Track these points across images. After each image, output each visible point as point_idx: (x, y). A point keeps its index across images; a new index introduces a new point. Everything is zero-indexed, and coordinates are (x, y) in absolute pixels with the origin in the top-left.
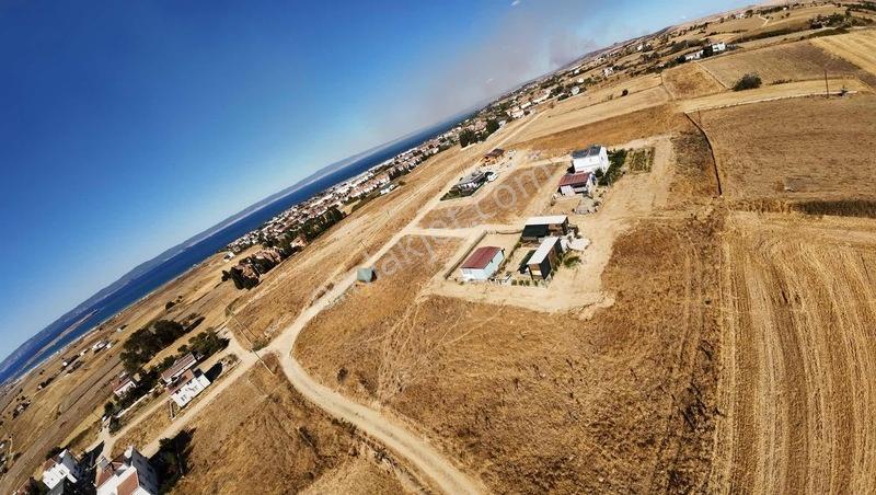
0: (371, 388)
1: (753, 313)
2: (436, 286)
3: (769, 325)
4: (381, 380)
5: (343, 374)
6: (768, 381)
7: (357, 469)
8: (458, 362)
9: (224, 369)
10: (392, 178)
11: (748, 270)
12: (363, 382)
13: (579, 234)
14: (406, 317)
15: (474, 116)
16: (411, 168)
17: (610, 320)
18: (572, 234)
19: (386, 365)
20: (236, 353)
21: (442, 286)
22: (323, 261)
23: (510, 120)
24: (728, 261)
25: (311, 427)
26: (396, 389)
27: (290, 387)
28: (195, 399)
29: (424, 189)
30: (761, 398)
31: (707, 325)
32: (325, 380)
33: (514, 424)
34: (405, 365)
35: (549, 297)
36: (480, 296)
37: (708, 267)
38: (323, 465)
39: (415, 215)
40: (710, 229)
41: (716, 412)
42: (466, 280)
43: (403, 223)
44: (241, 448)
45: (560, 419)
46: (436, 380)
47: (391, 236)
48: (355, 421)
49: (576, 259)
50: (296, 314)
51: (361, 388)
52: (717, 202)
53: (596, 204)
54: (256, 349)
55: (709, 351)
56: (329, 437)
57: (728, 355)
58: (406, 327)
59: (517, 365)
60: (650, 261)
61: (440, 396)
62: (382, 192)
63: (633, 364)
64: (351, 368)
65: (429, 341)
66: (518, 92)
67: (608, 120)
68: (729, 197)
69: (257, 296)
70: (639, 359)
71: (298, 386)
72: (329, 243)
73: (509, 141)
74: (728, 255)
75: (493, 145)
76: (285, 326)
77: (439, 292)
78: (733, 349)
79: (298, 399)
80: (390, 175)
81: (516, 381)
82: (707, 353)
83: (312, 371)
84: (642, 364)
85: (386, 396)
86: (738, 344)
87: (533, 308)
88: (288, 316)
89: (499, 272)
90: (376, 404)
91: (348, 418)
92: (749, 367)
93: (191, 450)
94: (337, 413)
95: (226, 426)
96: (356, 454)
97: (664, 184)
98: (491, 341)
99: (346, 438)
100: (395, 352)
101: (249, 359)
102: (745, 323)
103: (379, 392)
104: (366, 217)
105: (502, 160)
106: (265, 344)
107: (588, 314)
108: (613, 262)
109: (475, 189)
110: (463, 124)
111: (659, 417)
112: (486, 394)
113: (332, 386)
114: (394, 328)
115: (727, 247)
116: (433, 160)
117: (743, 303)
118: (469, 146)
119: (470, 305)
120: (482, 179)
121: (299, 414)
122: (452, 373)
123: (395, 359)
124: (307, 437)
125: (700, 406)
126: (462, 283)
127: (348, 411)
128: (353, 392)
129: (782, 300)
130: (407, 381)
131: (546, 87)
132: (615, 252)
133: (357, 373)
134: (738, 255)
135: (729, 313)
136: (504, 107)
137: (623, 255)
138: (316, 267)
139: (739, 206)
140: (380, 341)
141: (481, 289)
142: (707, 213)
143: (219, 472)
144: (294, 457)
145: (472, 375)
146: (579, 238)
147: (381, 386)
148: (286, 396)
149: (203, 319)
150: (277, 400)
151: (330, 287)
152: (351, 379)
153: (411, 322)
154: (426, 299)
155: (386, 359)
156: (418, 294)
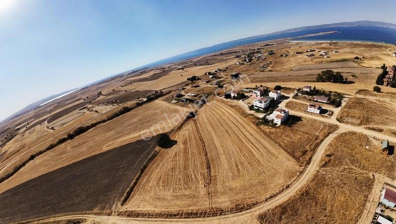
5: (329, 156)
7: (297, 168)
9: (326, 114)
12: (326, 163)
20: (335, 113)
25: (308, 153)
27: (322, 141)
28: (312, 113)
32: (326, 151)
38: (298, 158)
44: (299, 137)
48: (311, 164)
51: (323, 163)
54: (338, 120)
56: (305, 158)
64: (332, 157)
71: (323, 143)
79: (318, 145)
88: (358, 122)
91: (312, 162)
93: (296, 123)
94: (314, 158)
95: (305, 128)
96: (301, 166)
99: (305, 162)
101: (333, 120)
106: (340, 122)
113: (324, 153)
121: (312, 148)
124: (305, 153)
127: (315, 161)
128: (321, 161)
133: (330, 159)
144: (299, 151)
148: (318, 141)
149: (353, 83)
150: (317, 139)
151: (381, 131)
152: (327, 159)
153: (358, 174)
154: (372, 177)
155: (337, 169)
156: (376, 173)
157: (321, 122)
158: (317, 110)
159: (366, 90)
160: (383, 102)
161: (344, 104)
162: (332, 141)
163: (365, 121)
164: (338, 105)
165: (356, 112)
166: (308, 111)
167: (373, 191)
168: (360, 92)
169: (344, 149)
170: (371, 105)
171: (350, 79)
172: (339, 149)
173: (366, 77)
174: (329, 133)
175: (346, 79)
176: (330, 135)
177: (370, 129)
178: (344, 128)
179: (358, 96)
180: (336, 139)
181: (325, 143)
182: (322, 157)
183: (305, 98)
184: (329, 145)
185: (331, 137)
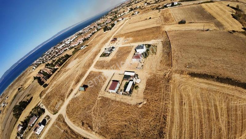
0: (91, 128)
1: (175, 107)
2: (102, 93)
3: (178, 111)
4: (93, 125)
5: (83, 124)
6: (176, 126)
8: (111, 120)
9: (47, 121)
10: (83, 41)
11: (175, 94)
12: (89, 126)
13: (138, 77)
14: (96, 104)
15: (107, 14)
16: (89, 38)
17: (145, 108)
18: (136, 77)
19: (94, 121)
20: (48, 115)
21: (104, 93)
22: (67, 78)
23: (118, 21)
24: (171, 91)
26: (98, 128)
27: (69, 128)
28: (42, 132)
29: (94, 50)
30: (174, 130)
31: (165, 111)
32: (79, 126)
33: (126, 137)
34: (99, 121)
35: (131, 100)
36: (115, 98)
37: (167, 92)
39: (92, 62)
40: (169, 80)
41: (165, 134)
42: (110, 92)
43: (89, 65)
45: (135, 135)
46: (107, 125)
47: (87, 71)
49: (137, 86)
50: (63, 101)
51: (89, 128)
52: (171, 70)
53: (142, 66)
54: (55, 114)
55: (165, 118)
57: (168, 119)
58: (97, 108)
59: (125, 121)
60: (155, 89)
61: (109, 130)
62: (81, 48)
63: (150, 121)
64: (85, 122)
65: (103, 113)
66: (120, 6)
67: (146, 29)
68: (174, 68)
69: (48, 91)
70: (151, 120)
71: (71, 127)
72: (68, 70)
73: (118, 32)
74: (171, 89)
75: (113, 33)
76: (61, 106)
77: (103, 96)
78: (170, 117)
79: (73, 132)
80: (83, 40)
81: (126, 125)
82: (164, 118)
83: (74, 122)
84: (151, 121)
85: (96, 130)
86: (171, 116)
87: (128, 103)
88: (61, 101)
89: (119, 89)
90: (94, 133)
91: (88, 137)
92: (172, 122)
94: (85, 136)
97: (159, 60)
98: (119, 113)
100: (95, 117)
101: (54, 118)
102: (173, 110)
103: (94, 129)
104: (77, 59)
105: (117, 42)
106: (57, 112)
107: (140, 106)
108: (146, 89)
109: (109, 54)
110: (104, 18)
111: (155, 135)
112: (120, 129)
113: (81, 127)
114: (93, 108)
115: (172, 86)
116: (96, 35)
117: (173, 105)
118: (106, 31)
119: (113, 101)
120: (111, 49)
121: (74, 136)
122: (111, 123)
123: (96, 119)
125: (162, 132)
126: (109, 93)
127: (87, 135)
128: (87, 129)
129: (181, 103)
130: (100, 126)
131: (128, 6)
132: (147, 85)
133: (87, 123)
134: (174, 89)
135: (170, 107)
136: (116, 13)
137: (149, 86)
138: (65, 80)
139: (176, 72)
140: (91, 112)
141: (115, 95)
142: (168, 74)
145: (116, 124)
146: (138, 78)
147: (94, 127)
148: (69, 131)
149: (32, 97)
150: (67, 132)
151: (72, 90)
152: (86, 125)
153: (98, 106)
154: (101, 98)
155: (94, 119)
156: (98, 96)
157: (53, 126)
158: (40, 127)
159: (42, 92)
160: (55, 85)
161: (44, 107)
162: (71, 120)
163: (62, 98)
164: (43, 111)
165: (53, 101)
166: (39, 134)
167: (109, 97)
168: (41, 96)
169: (79, 113)
170: (53, 92)
171: (29, 98)
172: (78, 116)
173: (33, 89)
174: (64, 121)
175: (27, 100)
176: (66, 121)
177: (68, 96)
178: (63, 111)
179: (43, 97)
180: (69, 118)
181: (72, 126)
182: (84, 129)
183: (26, 133)
184: (74, 123)
185: (67, 120)
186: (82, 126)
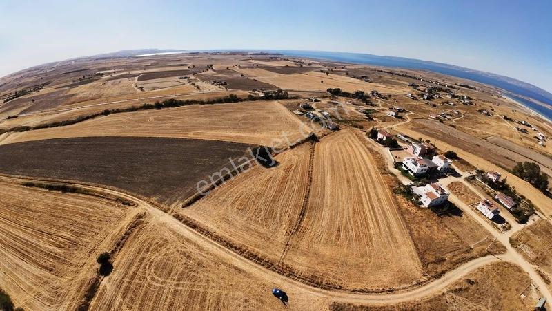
5: (470, 282)
7: (418, 274)
9: (499, 226)
12: (460, 289)
20: (512, 229)
25: (445, 263)
27: (474, 258)
28: (481, 214)
32: (471, 274)
38: (425, 264)
44: (445, 236)
48: (440, 280)
51: (457, 287)
54: (511, 241)
56: (436, 269)
64: (473, 287)
71: (473, 262)
76: (524, 255)
79: (465, 260)
88: (534, 256)
91: (443, 278)
93: (450, 216)
94: (447, 275)
95: (460, 229)
96: (424, 275)
99: (433, 274)
101: (503, 238)
106: (512, 245)
113: (466, 276)
121: (454, 260)
124: (440, 261)
127: (448, 279)
128: (456, 284)
143: (436, 228)
144: (434, 255)
148: (468, 256)
150: (468, 251)
152: (466, 285)
155: (470, 304)
157: (487, 233)
158: (490, 212)
161: (530, 222)
162: (487, 265)
163: (540, 261)
164: (523, 220)
165: (539, 242)
166: (478, 208)
169: (495, 285)
172: (490, 281)
174: (489, 253)
176: (490, 257)
177: (539, 273)
178: (512, 256)
180: (493, 265)
181: (476, 264)
182: (460, 279)
183: (483, 187)
184: (479, 268)
185: (490, 259)
186: (467, 278)
